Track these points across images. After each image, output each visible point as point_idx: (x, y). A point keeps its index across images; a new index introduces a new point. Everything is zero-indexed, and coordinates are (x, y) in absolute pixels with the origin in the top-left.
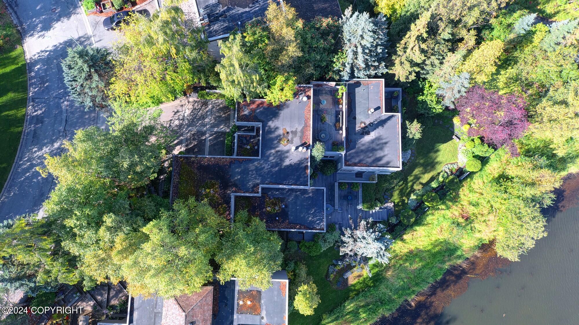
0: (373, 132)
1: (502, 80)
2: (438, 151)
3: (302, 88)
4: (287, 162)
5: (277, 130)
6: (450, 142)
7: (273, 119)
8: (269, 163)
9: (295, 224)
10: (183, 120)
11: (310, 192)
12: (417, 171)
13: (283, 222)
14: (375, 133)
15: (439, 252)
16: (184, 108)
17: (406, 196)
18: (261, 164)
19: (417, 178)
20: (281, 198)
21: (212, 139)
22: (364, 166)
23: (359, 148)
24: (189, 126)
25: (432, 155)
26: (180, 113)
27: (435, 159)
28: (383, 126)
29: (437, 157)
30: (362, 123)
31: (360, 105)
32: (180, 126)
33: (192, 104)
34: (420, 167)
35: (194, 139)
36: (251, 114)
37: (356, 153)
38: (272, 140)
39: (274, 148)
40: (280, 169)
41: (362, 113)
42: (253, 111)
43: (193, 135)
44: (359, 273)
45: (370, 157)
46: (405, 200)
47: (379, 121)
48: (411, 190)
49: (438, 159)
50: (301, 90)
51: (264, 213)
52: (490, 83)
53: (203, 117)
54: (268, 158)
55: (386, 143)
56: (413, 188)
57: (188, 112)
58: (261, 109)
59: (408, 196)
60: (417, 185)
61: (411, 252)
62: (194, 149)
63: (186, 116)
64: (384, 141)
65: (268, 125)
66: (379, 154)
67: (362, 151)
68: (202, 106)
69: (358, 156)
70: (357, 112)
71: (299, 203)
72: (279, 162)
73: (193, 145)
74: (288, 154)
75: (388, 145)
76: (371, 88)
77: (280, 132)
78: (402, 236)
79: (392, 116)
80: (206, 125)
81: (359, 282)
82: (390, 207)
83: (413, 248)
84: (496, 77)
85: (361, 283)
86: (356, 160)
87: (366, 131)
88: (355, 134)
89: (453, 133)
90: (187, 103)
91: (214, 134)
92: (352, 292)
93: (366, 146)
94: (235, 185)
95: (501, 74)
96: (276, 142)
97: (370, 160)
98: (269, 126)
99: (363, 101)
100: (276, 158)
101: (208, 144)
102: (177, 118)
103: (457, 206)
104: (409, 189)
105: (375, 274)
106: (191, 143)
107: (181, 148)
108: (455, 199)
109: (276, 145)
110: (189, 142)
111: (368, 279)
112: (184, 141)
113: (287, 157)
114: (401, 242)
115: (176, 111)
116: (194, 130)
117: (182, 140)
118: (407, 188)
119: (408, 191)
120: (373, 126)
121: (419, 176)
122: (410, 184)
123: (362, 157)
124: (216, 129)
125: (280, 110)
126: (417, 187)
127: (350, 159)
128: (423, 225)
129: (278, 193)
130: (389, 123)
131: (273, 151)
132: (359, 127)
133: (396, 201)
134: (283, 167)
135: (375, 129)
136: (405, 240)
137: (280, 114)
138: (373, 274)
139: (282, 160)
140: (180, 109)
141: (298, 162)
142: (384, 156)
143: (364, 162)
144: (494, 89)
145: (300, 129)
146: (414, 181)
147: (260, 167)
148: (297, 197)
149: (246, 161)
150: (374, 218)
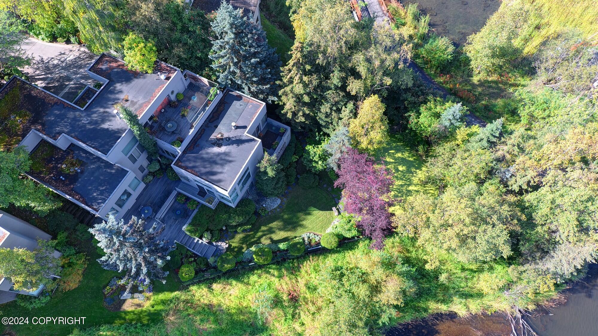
0: (226, 147)
1: (420, 176)
2: (309, 214)
3: (168, 68)
4: (105, 126)
5: (120, 93)
6: (328, 212)
7: (124, 83)
8: (89, 119)
9: (77, 193)
10: (63, 62)
11: (114, 169)
12: (274, 225)
13: (67, 185)
14: (227, 148)
15: (241, 324)
16: (71, 53)
17: (247, 245)
18: (81, 116)
19: (271, 231)
20: (84, 161)
21: (73, 87)
22: (193, 174)
23: (201, 154)
24: (63, 68)
25: (301, 215)
26: (65, 56)
27: (302, 221)
28: (238, 146)
29: (304, 220)
30: (220, 133)
31: (229, 117)
32: (55, 66)
33: (80, 53)
34: (281, 222)
35: (58, 81)
36: (107, 70)
37: (196, 158)
38: (109, 100)
39: (105, 108)
40: (94, 129)
41: (226, 125)
42: (112, 68)
43: (61, 77)
44: (140, 302)
45: (205, 168)
46: (243, 248)
47: (238, 138)
48: (257, 240)
49: (304, 223)
50: (167, 70)
51: (57, 168)
52: (404, 173)
53: (80, 67)
54: (92, 114)
55: (230, 162)
56: (260, 240)
57: (72, 57)
58: (119, 70)
59: (251, 245)
60: (266, 239)
61: (210, 306)
62: (51, 89)
63: (67, 60)
64: (230, 159)
65: (115, 85)
66: (217, 169)
67: (202, 159)
68: (87, 58)
69: (195, 162)
70: (222, 122)
71: (96, 174)
72: (99, 122)
73: (53, 85)
74: (113, 118)
75: (231, 164)
76: (250, 107)
77: (122, 96)
78: (211, 284)
79: (253, 140)
80: (78, 74)
81: (133, 312)
82: (222, 247)
83: (215, 301)
84: (415, 170)
85: (135, 314)
86: (190, 164)
87: (219, 143)
88: (207, 141)
89: (336, 205)
90: (77, 50)
91: (78, 84)
92: (120, 320)
93: (209, 156)
94: (43, 125)
95: (421, 170)
96: (110, 103)
97: (203, 170)
98: (115, 87)
99: (234, 115)
100: (100, 117)
101: (66, 90)
102: (59, 58)
103: (290, 279)
104: (255, 239)
105: (156, 312)
106: (53, 83)
107: (41, 83)
108: (294, 271)
109: (109, 106)
110: (52, 81)
111: (146, 314)
112: (49, 79)
113: (110, 121)
114: (207, 290)
115: (63, 52)
116: (65, 74)
117: (48, 77)
118: (254, 237)
119: (253, 240)
120: (229, 141)
121: (274, 230)
122: (260, 234)
123: (197, 164)
124: (83, 81)
125: (136, 77)
126: (265, 241)
127: (184, 161)
128: (242, 282)
129: (84, 155)
130: (246, 145)
131: (102, 110)
132: (215, 136)
133: (234, 245)
134: (98, 128)
135: (229, 145)
136: (212, 289)
137: (134, 81)
138: (155, 310)
139: (103, 121)
140: (67, 53)
141: (116, 130)
142: (221, 173)
143: (197, 170)
144: (407, 181)
145: (141, 102)
146: (266, 233)
147: (78, 119)
148: (99, 167)
149: (70, 107)
150: (196, 249)
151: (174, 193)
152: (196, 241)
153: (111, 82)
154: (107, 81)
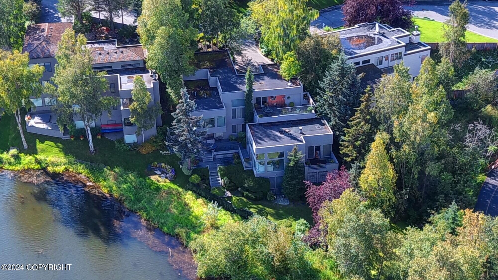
7: (270, 78)
12: (269, 209)
14: (284, 136)
23: (268, 130)
28: (291, 139)
30: (290, 130)
34: (275, 211)
37: (263, 130)
40: (232, 84)
44: (161, 180)
45: (261, 135)
47: (295, 137)
61: (187, 205)
64: (278, 140)
66: (266, 139)
67: (265, 132)
72: (238, 83)
75: (275, 142)
76: (323, 130)
77: (261, 81)
78: (200, 198)
82: (227, 194)
83: (191, 205)
85: (152, 182)
86: (257, 130)
87: (283, 132)
88: (278, 128)
92: (144, 179)
93: (270, 133)
98: (264, 77)
99: (308, 129)
111: (157, 185)
120: (289, 135)
123: (260, 132)
125: (278, 79)
127: (256, 127)
130: (295, 141)
132: (285, 129)
137: (275, 79)
138: (162, 188)
143: (256, 133)
145: (266, 88)
150: (213, 182)
151: (236, 151)
152: (218, 179)
153: (264, 74)
154: (263, 72)
